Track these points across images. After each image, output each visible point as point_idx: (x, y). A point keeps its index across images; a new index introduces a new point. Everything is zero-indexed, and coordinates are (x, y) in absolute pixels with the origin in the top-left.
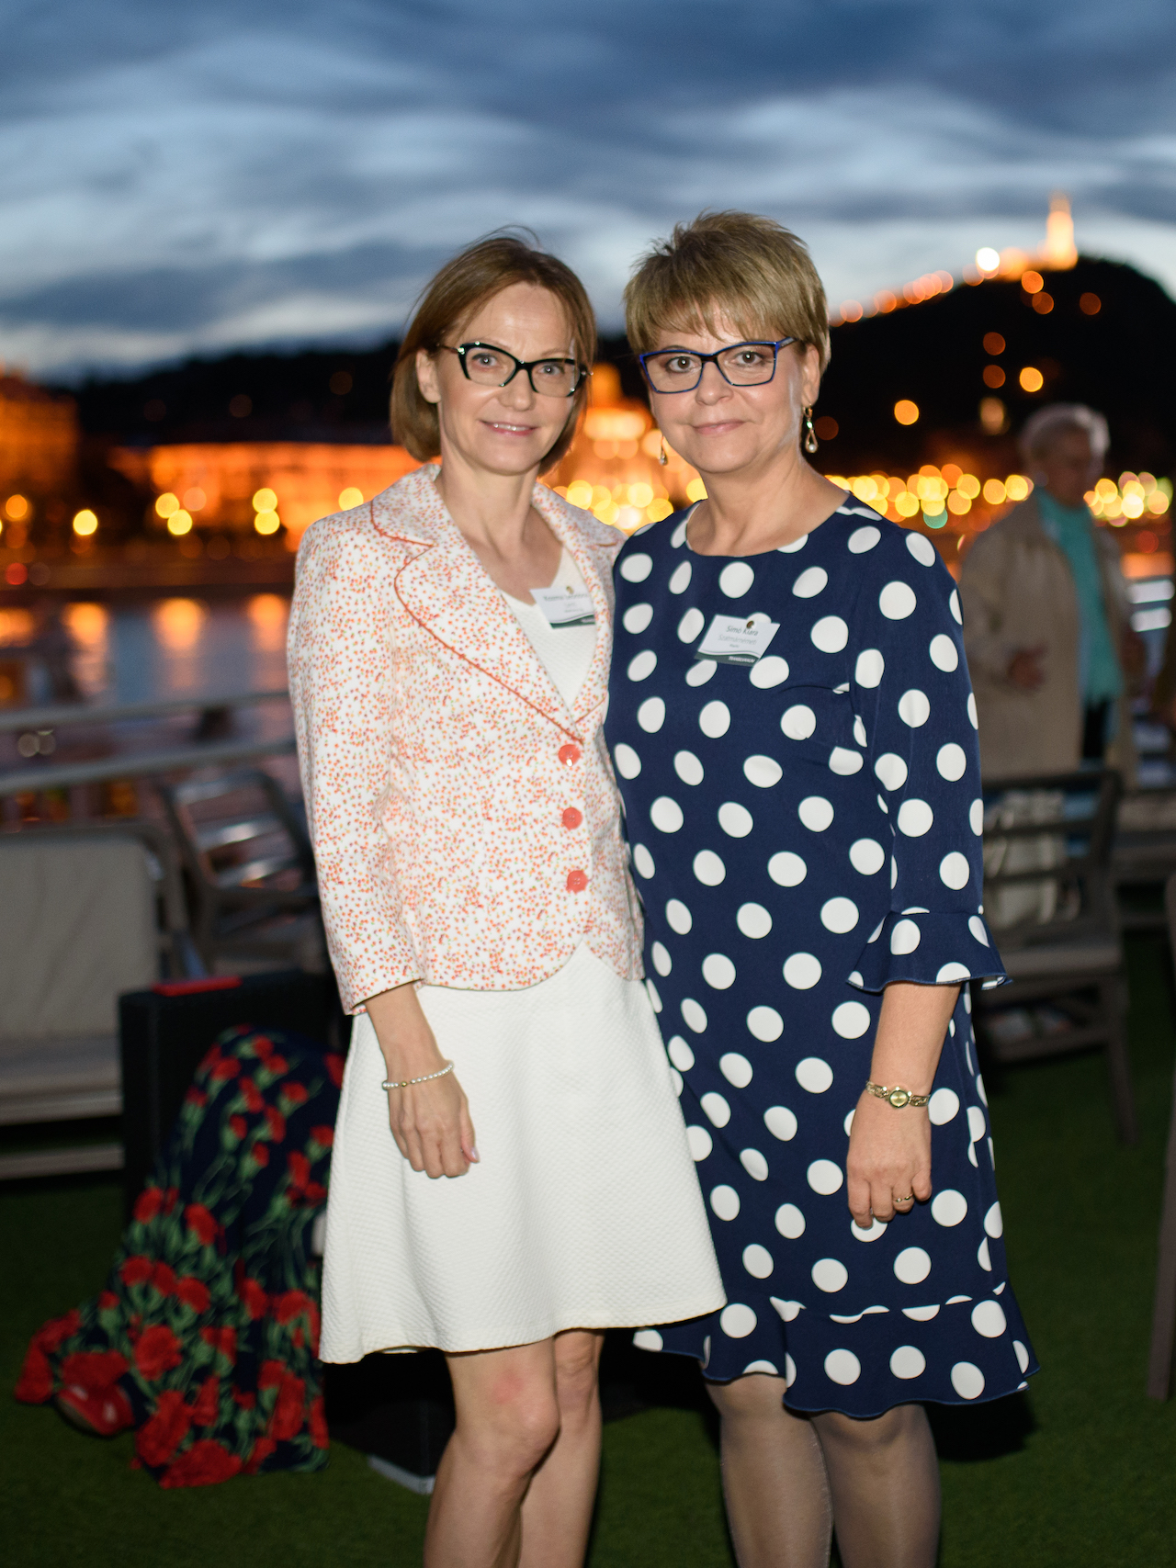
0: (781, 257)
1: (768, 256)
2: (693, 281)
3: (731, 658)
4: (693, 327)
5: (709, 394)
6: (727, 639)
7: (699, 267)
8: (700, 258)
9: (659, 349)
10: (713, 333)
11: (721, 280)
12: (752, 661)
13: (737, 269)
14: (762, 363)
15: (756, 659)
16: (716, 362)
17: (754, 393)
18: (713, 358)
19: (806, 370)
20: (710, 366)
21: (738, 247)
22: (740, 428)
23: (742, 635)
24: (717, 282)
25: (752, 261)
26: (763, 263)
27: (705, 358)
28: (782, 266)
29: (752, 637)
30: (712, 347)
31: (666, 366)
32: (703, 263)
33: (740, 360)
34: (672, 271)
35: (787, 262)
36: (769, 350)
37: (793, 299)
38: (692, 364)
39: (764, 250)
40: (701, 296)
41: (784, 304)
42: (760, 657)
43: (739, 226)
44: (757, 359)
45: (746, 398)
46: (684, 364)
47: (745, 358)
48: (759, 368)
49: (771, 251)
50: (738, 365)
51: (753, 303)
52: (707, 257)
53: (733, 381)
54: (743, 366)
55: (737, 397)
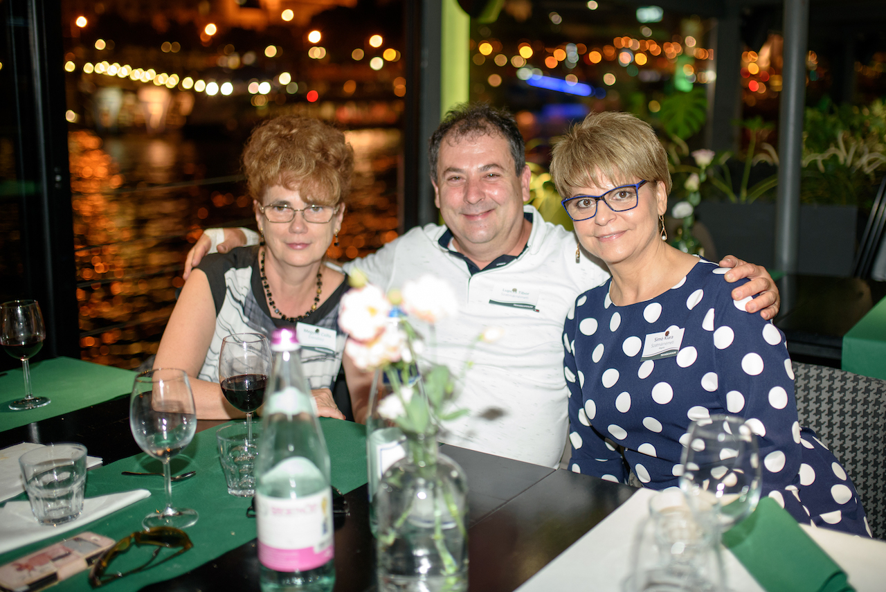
0: (634, 136)
1: (625, 136)
2: (584, 157)
3: (662, 355)
4: (586, 184)
5: (602, 219)
6: (656, 345)
7: (586, 147)
8: (587, 144)
9: (572, 197)
10: (598, 186)
11: (600, 155)
12: (675, 352)
13: (609, 147)
14: (631, 197)
15: (678, 351)
16: (604, 199)
17: (630, 214)
18: (602, 198)
19: (659, 194)
20: (601, 202)
21: (609, 134)
22: (625, 235)
23: (664, 341)
24: (598, 156)
25: (617, 141)
26: (624, 140)
27: (597, 199)
28: (635, 141)
29: (670, 340)
30: (600, 193)
31: (577, 205)
32: (589, 146)
33: (618, 196)
34: (572, 153)
35: (638, 138)
36: (632, 190)
37: (644, 158)
38: (591, 203)
39: (623, 133)
40: (589, 165)
41: (638, 162)
42: (678, 349)
43: (608, 121)
44: (628, 195)
45: (624, 218)
46: (587, 203)
47: (621, 195)
48: (629, 200)
49: (627, 132)
50: (617, 200)
51: (620, 165)
52: (591, 142)
53: (615, 209)
54: (620, 200)
55: (619, 218)
